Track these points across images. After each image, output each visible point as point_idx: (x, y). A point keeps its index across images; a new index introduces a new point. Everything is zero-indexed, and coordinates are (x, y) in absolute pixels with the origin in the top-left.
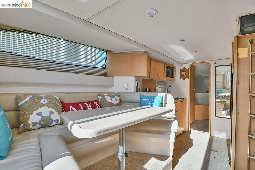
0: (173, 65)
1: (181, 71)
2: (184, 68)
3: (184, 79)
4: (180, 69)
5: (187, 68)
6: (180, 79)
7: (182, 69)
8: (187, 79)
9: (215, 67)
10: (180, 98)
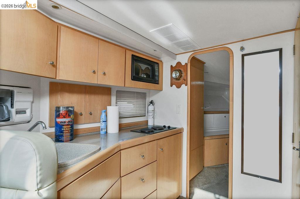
0: (158, 58)
1: (173, 69)
2: (179, 63)
3: (179, 87)
4: (172, 66)
5: (183, 64)
6: (171, 86)
7: (174, 65)
8: (183, 86)
9: (243, 56)
10: (169, 127)
